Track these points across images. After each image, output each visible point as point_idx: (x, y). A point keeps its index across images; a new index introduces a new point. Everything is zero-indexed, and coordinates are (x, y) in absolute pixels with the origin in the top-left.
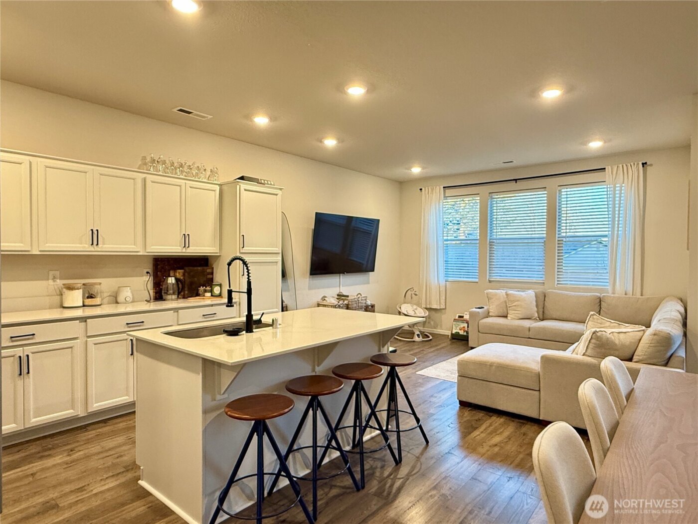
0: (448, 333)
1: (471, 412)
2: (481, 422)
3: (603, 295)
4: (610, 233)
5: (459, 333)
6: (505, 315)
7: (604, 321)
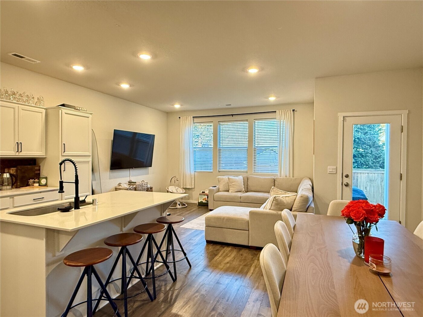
0: (196, 202)
1: (213, 246)
2: (219, 251)
3: (276, 177)
4: (279, 145)
5: (202, 202)
6: (228, 190)
7: (278, 191)
